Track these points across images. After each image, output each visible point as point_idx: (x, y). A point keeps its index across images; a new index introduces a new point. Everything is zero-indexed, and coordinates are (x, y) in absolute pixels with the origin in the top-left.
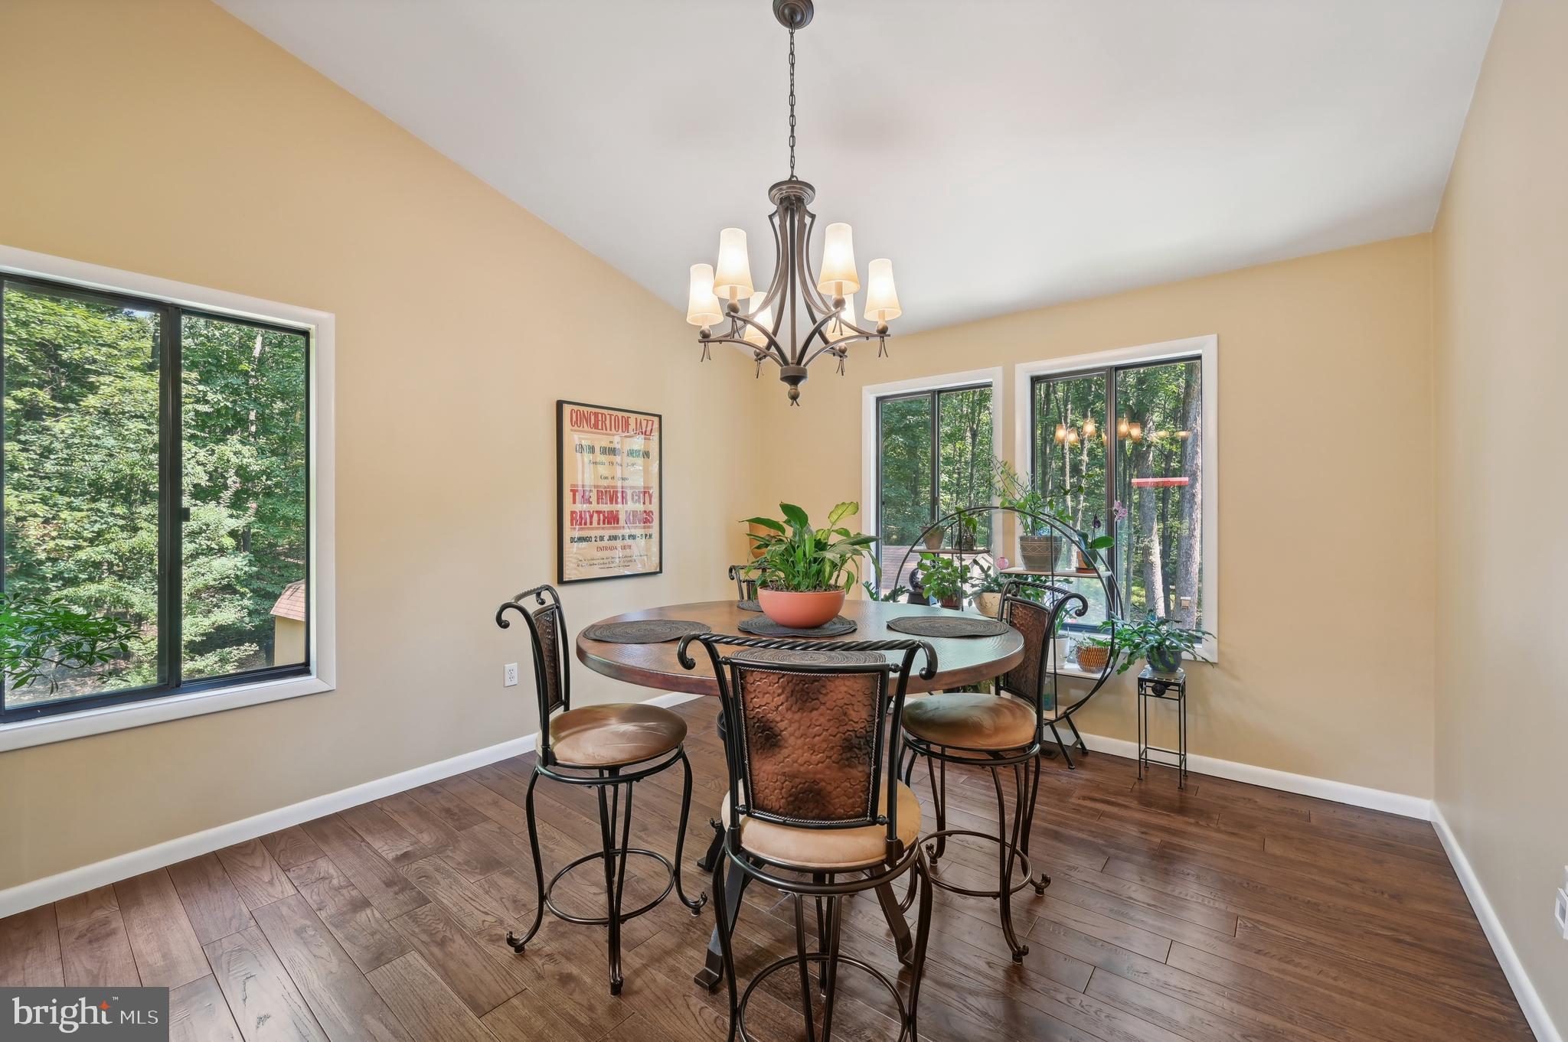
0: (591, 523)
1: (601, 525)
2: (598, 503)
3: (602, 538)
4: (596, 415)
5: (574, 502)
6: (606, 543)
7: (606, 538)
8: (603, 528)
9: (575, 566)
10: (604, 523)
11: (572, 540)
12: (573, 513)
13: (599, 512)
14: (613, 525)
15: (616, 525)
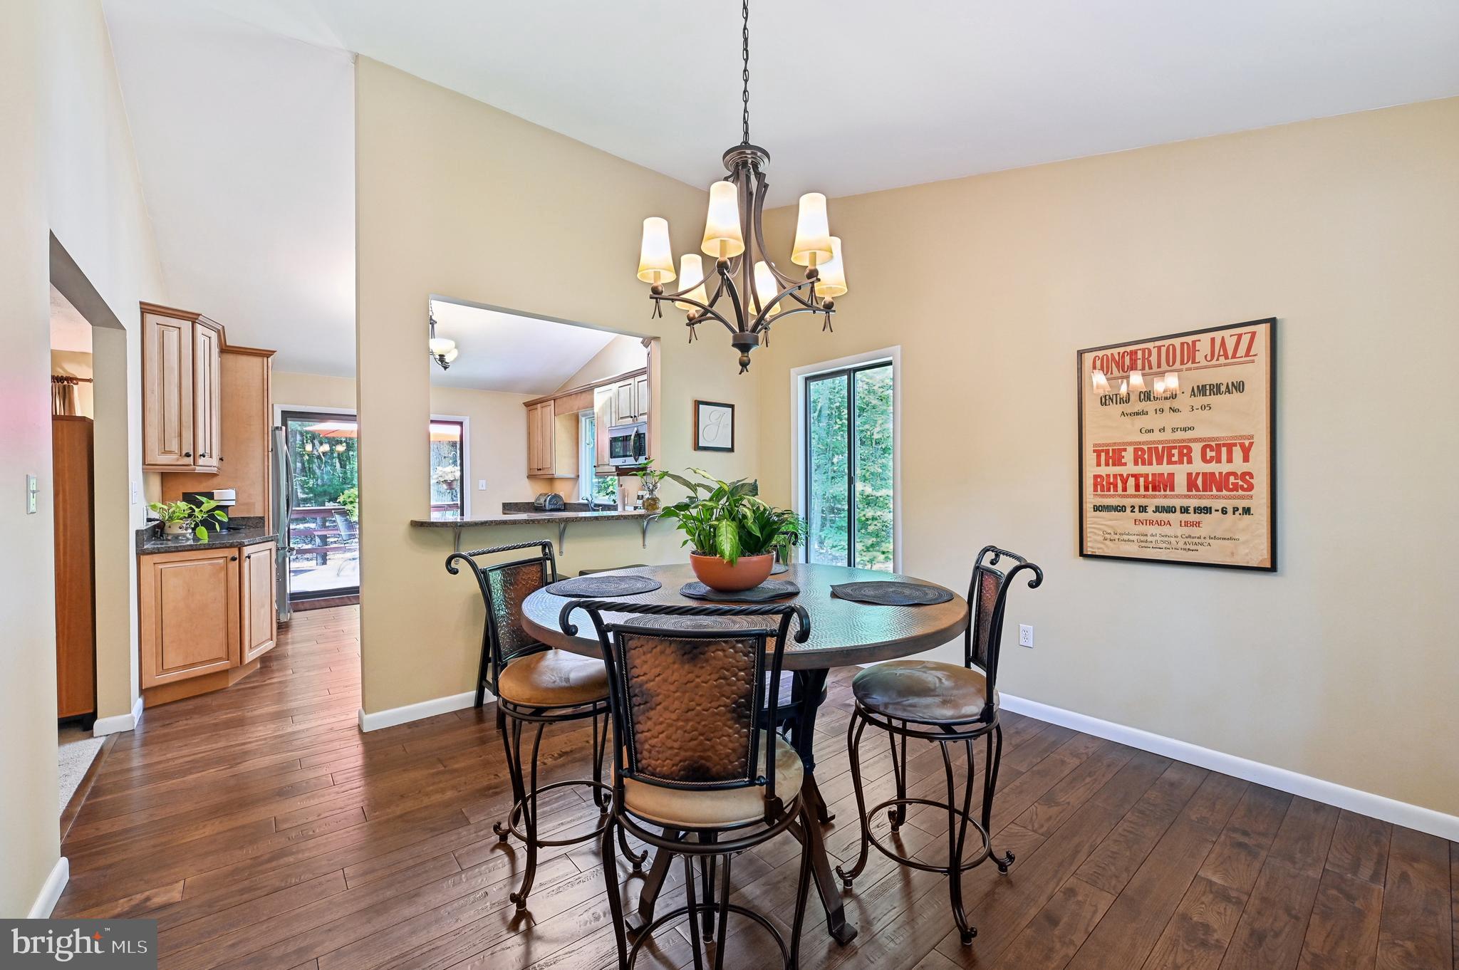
0: (1125, 489)
1: (1142, 491)
2: (1136, 463)
3: (1143, 509)
4: (1133, 353)
5: (1099, 464)
6: (1150, 515)
7: (1150, 509)
8: (1144, 496)
9: (1101, 538)
10: (1146, 489)
11: (1096, 509)
12: (1096, 477)
13: (1136, 477)
14: (1162, 493)
15: (1168, 493)
